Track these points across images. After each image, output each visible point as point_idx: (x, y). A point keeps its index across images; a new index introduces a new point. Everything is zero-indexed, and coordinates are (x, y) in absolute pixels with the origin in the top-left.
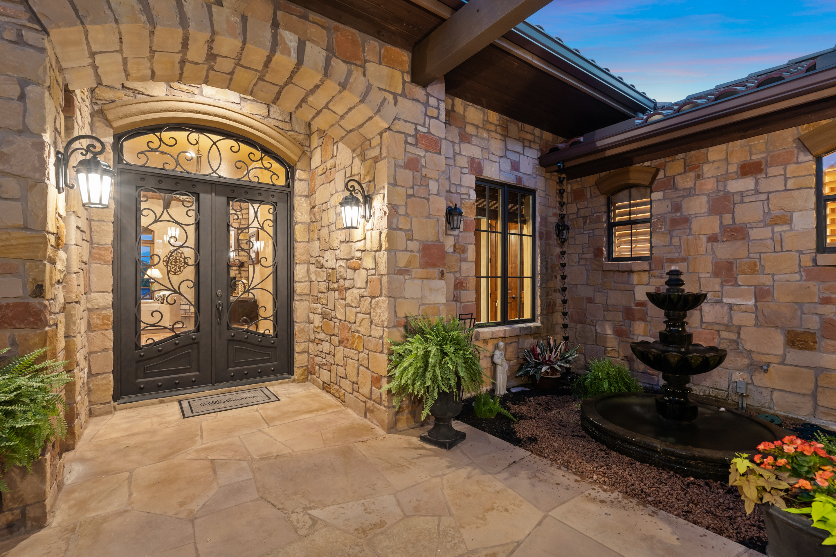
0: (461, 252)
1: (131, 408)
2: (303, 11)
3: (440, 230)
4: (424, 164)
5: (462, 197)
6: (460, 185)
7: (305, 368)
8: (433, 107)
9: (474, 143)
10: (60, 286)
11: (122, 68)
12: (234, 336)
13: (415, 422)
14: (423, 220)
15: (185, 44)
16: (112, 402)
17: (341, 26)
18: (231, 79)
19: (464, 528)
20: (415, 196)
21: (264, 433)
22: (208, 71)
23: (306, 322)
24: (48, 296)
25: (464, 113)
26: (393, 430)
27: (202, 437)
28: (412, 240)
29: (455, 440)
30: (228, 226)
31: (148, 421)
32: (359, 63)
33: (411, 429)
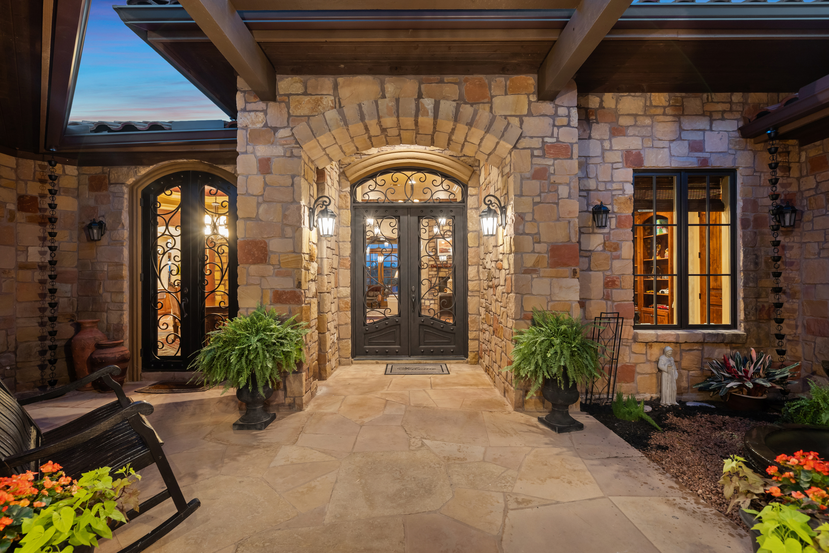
0: (612, 250)
1: (360, 364)
2: (439, 78)
3: (572, 231)
4: (553, 172)
5: (614, 193)
6: (612, 181)
7: (476, 353)
8: (562, 116)
9: (631, 134)
10: (314, 283)
11: (340, 151)
12: (423, 322)
13: (544, 407)
14: (552, 224)
15: (367, 129)
16: (351, 358)
17: (470, 77)
18: (401, 138)
19: (521, 480)
20: (542, 203)
21: (426, 392)
22: (386, 138)
23: (477, 314)
24: (304, 287)
25: (616, 106)
26: (521, 409)
27: (388, 387)
28: (539, 242)
29: (567, 427)
30: (419, 238)
31: (366, 373)
32: (486, 100)
33: (538, 412)
